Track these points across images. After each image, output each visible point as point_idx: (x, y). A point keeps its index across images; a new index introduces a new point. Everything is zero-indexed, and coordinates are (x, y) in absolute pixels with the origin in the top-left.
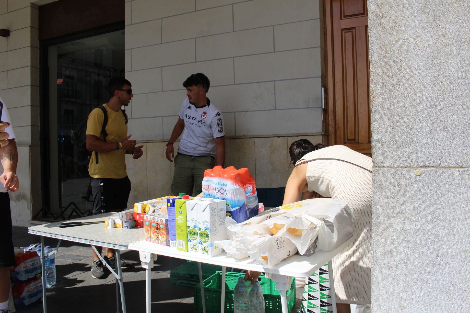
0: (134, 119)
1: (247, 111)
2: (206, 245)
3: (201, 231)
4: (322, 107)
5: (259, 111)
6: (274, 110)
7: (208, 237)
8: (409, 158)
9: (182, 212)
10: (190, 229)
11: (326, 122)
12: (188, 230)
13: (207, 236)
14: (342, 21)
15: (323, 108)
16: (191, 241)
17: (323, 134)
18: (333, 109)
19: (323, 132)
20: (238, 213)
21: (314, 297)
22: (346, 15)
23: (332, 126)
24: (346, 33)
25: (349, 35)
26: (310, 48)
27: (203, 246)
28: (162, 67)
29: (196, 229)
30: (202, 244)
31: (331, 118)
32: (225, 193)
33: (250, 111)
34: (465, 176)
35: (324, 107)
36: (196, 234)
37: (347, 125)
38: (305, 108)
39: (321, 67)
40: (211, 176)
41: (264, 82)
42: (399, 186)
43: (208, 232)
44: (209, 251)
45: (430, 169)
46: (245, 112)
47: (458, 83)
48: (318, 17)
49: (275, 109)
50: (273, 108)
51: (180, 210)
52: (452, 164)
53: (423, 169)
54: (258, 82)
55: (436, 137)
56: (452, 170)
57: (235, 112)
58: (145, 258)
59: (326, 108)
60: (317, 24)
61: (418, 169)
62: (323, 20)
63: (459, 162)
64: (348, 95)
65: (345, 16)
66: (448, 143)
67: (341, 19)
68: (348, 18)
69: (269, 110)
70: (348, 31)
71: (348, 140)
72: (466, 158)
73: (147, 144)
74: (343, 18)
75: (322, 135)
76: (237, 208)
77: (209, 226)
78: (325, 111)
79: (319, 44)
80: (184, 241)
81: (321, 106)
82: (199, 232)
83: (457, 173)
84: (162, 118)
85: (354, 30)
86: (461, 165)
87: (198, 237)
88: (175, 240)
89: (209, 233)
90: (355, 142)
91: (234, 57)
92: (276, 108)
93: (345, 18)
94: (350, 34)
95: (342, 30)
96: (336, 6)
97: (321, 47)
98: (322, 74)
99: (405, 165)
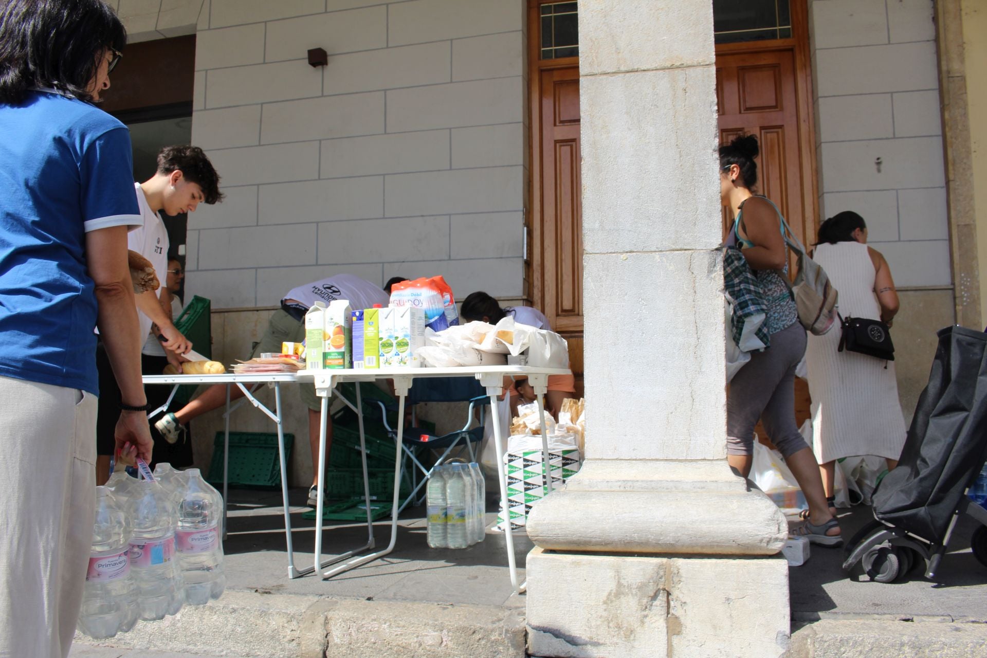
0: (202, 270)
1: (403, 262)
2: (404, 355)
3: (399, 339)
4: (523, 257)
5: (424, 261)
6: (448, 260)
7: (408, 345)
8: (616, 244)
9: (372, 323)
10: (383, 341)
11: (528, 282)
12: (380, 342)
13: (406, 344)
14: (555, 127)
15: (525, 258)
16: (383, 355)
17: (525, 297)
18: (539, 263)
19: (524, 294)
20: (439, 325)
21: (516, 502)
22: (562, 119)
23: (538, 289)
24: (562, 147)
25: (566, 150)
26: (508, 166)
27: (400, 357)
28: (258, 185)
29: (391, 339)
30: (399, 355)
31: (537, 275)
32: (420, 305)
33: (408, 262)
34: (664, 259)
35: (527, 257)
36: (391, 345)
37: (562, 287)
38: (497, 258)
39: (524, 195)
40: (402, 289)
41: (433, 215)
42: (608, 271)
43: (408, 339)
44: (407, 362)
45: (635, 254)
46: (399, 264)
47: (657, 178)
48: (521, 119)
49: (450, 259)
50: (447, 258)
51: (370, 321)
52: (654, 249)
53: (629, 254)
54: (422, 216)
55: (640, 225)
56: (653, 254)
57: (383, 263)
58: (323, 382)
59: (529, 259)
60: (519, 132)
61: (624, 254)
62: (527, 125)
63: (659, 246)
64: (563, 240)
65: (562, 122)
66: (649, 230)
67: (555, 125)
68: (566, 124)
69: (440, 260)
70: (565, 144)
71: (563, 311)
72: (664, 243)
73: (226, 314)
74: (558, 124)
75: (523, 300)
76: (436, 318)
77: (409, 332)
78: (528, 264)
79: (521, 161)
80: (375, 357)
81: (521, 255)
82: (394, 342)
83: (657, 256)
84: (254, 270)
85: (574, 144)
86: (660, 250)
87: (394, 349)
88: (361, 359)
89: (409, 341)
90: (573, 313)
91: (384, 175)
92: (452, 258)
93: (561, 124)
94: (568, 148)
95: (556, 142)
96: (548, 104)
97: (524, 166)
98: (525, 206)
99: (613, 251)
